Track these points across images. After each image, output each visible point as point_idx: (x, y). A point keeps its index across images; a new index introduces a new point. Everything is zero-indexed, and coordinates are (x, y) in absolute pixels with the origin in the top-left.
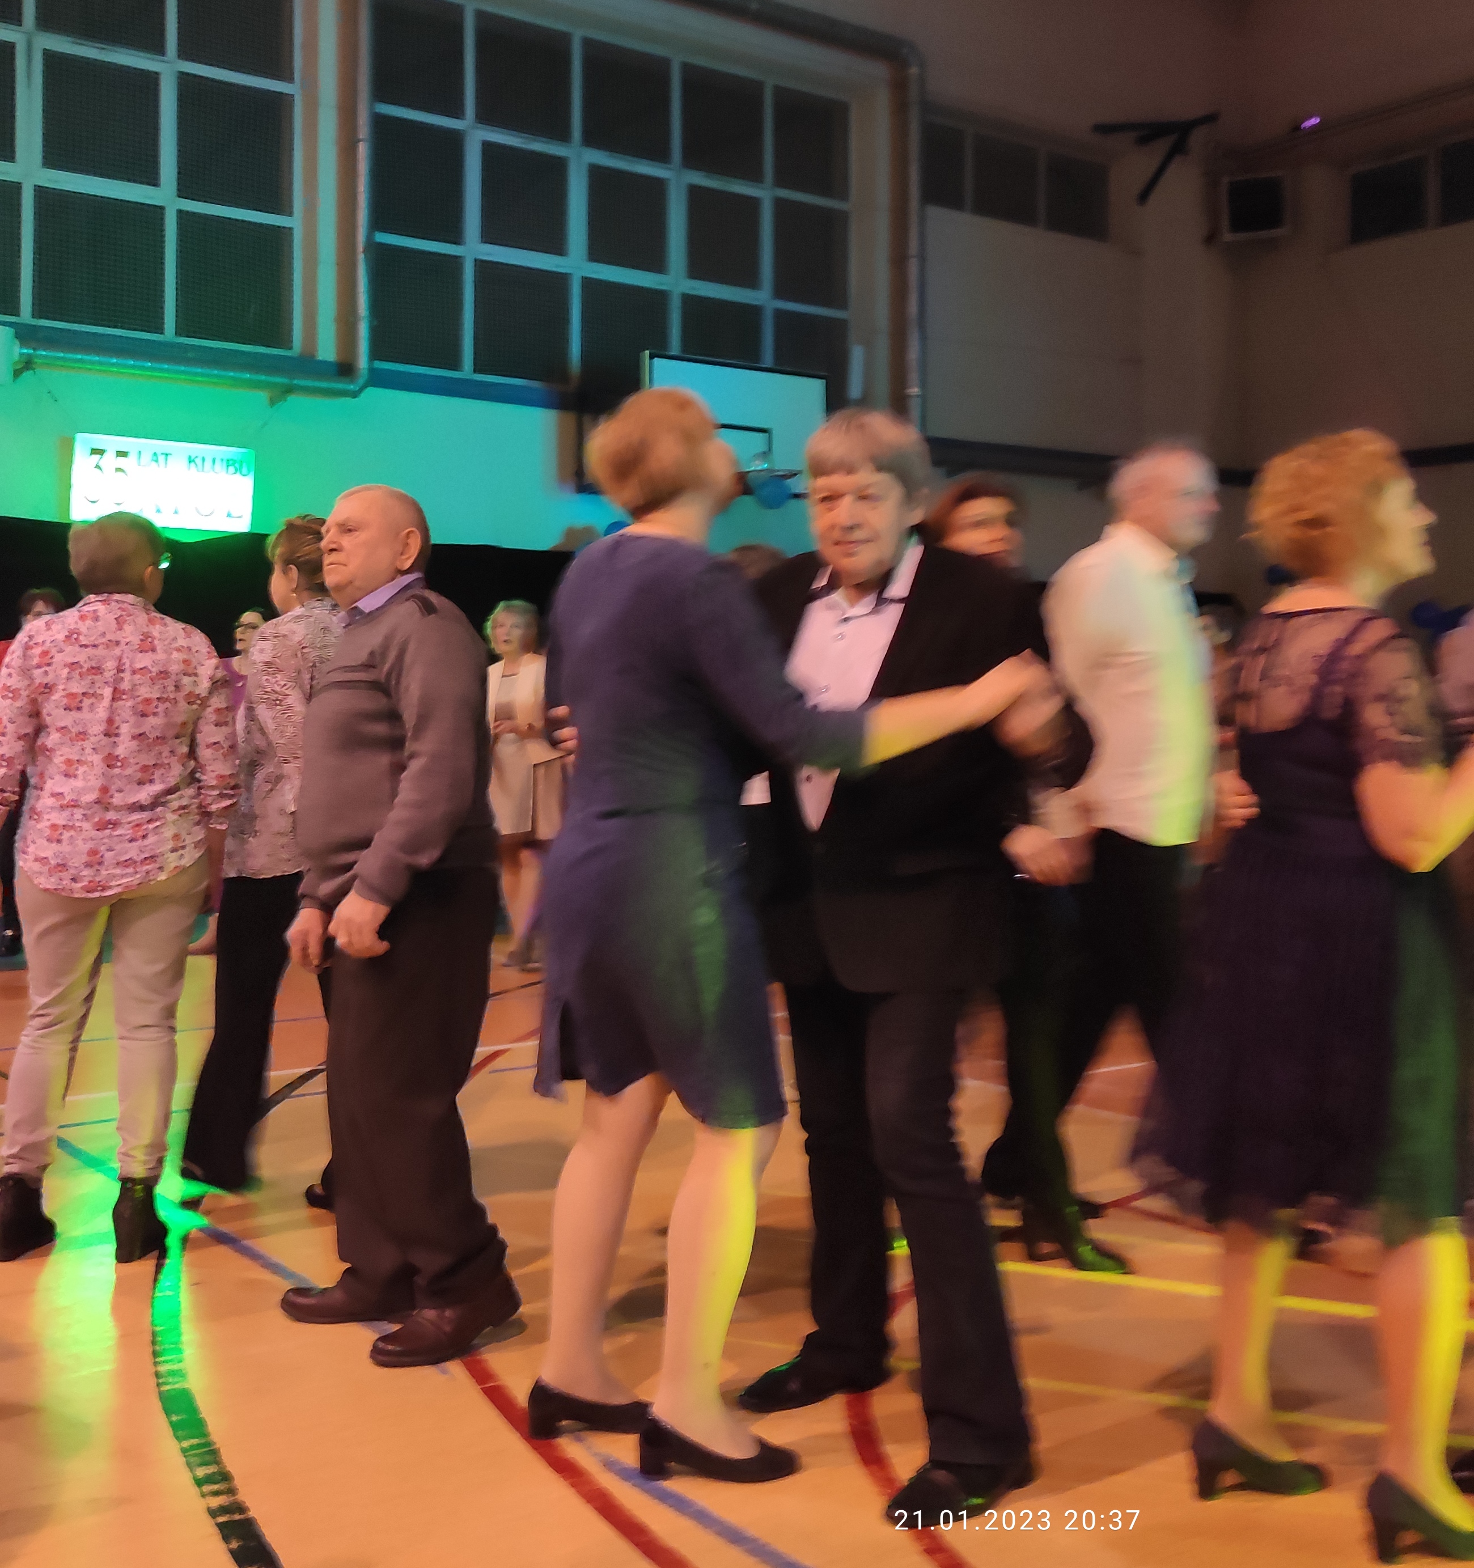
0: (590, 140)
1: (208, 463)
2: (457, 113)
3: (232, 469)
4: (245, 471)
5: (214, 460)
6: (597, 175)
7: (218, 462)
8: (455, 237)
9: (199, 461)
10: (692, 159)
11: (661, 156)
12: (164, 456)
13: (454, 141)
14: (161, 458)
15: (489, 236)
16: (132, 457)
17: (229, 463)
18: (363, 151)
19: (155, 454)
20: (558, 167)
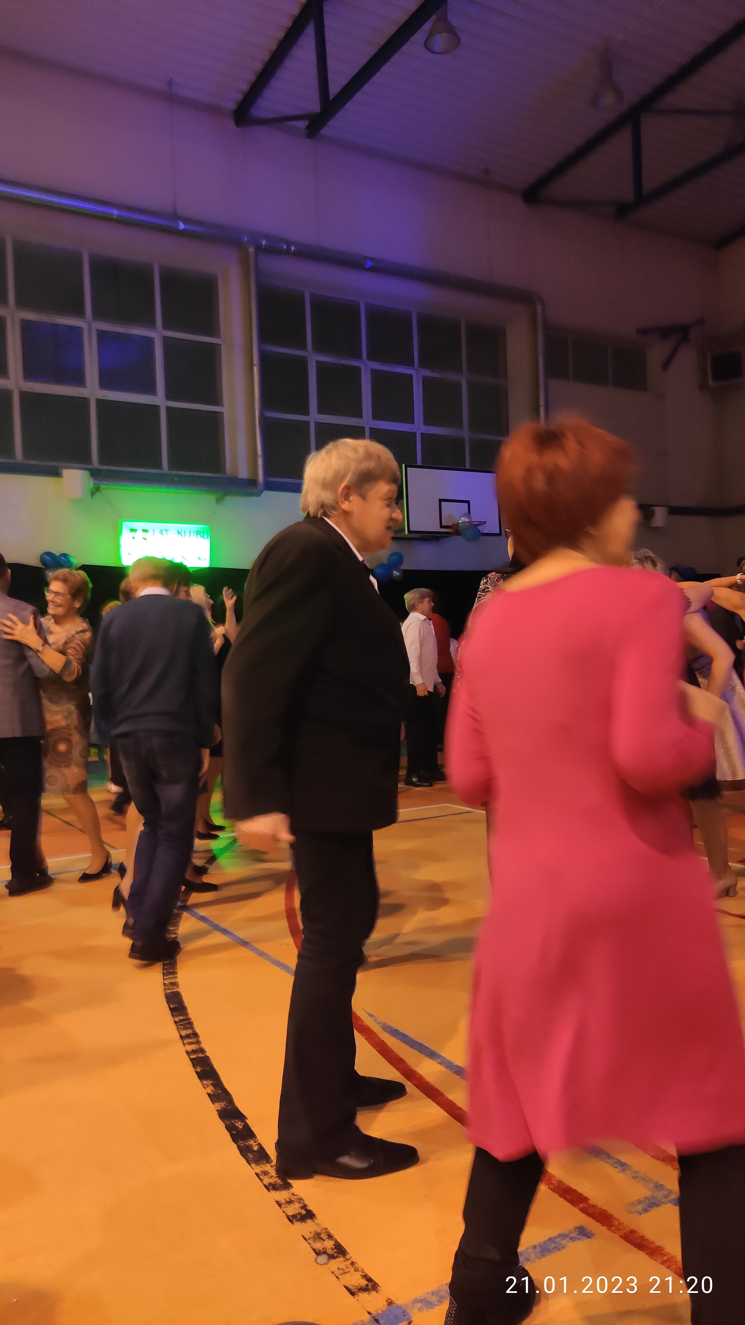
0: (372, 356)
1: (187, 533)
2: (303, 347)
3: (199, 536)
4: (205, 537)
5: (190, 532)
6: (376, 376)
7: (192, 533)
8: (306, 412)
9: (183, 533)
10: (425, 362)
11: (409, 362)
12: (165, 531)
13: (302, 364)
14: (164, 532)
15: (321, 411)
16: (150, 532)
17: (198, 533)
18: (256, 370)
19: (161, 530)
20: (356, 372)
